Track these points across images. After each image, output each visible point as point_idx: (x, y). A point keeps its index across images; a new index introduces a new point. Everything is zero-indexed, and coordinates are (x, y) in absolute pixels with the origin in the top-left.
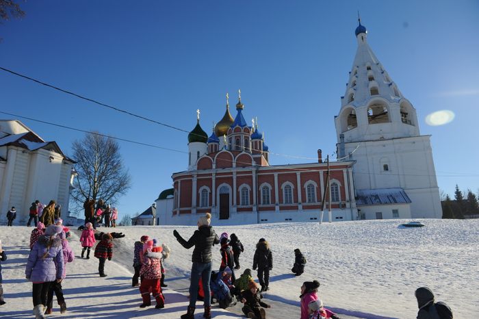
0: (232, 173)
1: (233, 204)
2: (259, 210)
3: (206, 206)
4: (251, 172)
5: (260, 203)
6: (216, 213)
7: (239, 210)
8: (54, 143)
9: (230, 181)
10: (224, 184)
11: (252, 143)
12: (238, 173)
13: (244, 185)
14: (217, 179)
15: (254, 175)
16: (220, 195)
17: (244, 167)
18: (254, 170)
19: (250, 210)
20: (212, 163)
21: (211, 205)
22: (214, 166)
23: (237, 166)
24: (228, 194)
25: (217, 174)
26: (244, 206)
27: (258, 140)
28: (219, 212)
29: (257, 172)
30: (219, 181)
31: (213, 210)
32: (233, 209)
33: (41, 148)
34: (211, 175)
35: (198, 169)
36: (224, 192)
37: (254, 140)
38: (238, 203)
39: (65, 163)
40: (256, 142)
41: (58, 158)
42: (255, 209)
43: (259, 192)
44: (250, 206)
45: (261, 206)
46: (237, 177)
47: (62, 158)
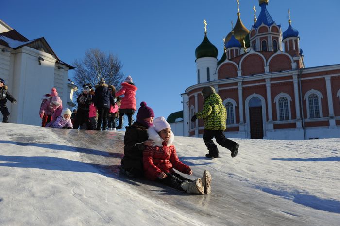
0: (264, 80)
1: (267, 119)
2: (306, 125)
3: (232, 123)
4: (291, 77)
5: (306, 117)
6: (245, 131)
7: (276, 127)
8: (42, 40)
9: (262, 90)
10: (255, 95)
11: (286, 43)
12: (272, 79)
13: (282, 95)
14: (244, 89)
15: (295, 80)
16: (250, 108)
17: (280, 71)
18: (295, 73)
19: (293, 126)
20: (236, 70)
21: (238, 121)
22: (239, 73)
23: (271, 71)
24: (261, 107)
25: (244, 83)
26: (284, 122)
27: (293, 39)
28: (249, 130)
29: (299, 76)
30: (247, 92)
31: (241, 128)
32: (268, 126)
33: (26, 45)
34: (236, 84)
35: (219, 77)
36: (255, 105)
37: (288, 39)
38: (275, 118)
39: (59, 68)
40: (291, 42)
41: (49, 60)
42: (299, 124)
43: (304, 102)
44: (291, 121)
45: (308, 120)
46: (272, 86)
47: (55, 60)
